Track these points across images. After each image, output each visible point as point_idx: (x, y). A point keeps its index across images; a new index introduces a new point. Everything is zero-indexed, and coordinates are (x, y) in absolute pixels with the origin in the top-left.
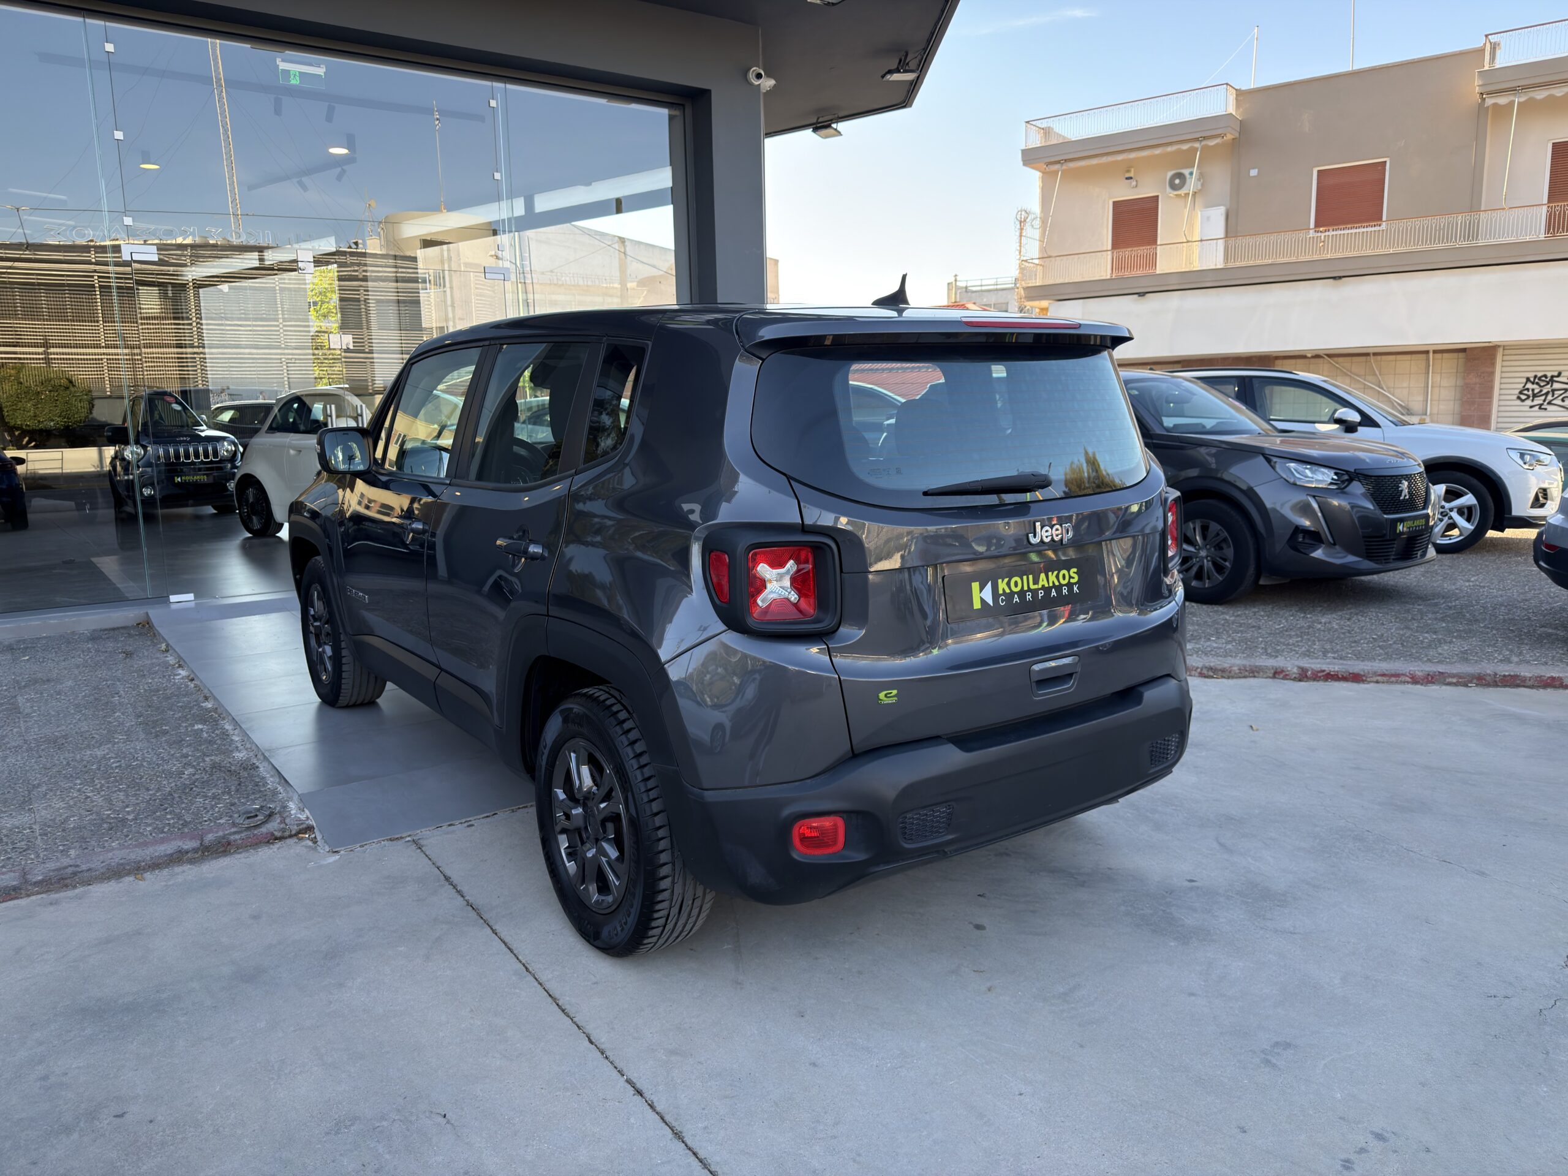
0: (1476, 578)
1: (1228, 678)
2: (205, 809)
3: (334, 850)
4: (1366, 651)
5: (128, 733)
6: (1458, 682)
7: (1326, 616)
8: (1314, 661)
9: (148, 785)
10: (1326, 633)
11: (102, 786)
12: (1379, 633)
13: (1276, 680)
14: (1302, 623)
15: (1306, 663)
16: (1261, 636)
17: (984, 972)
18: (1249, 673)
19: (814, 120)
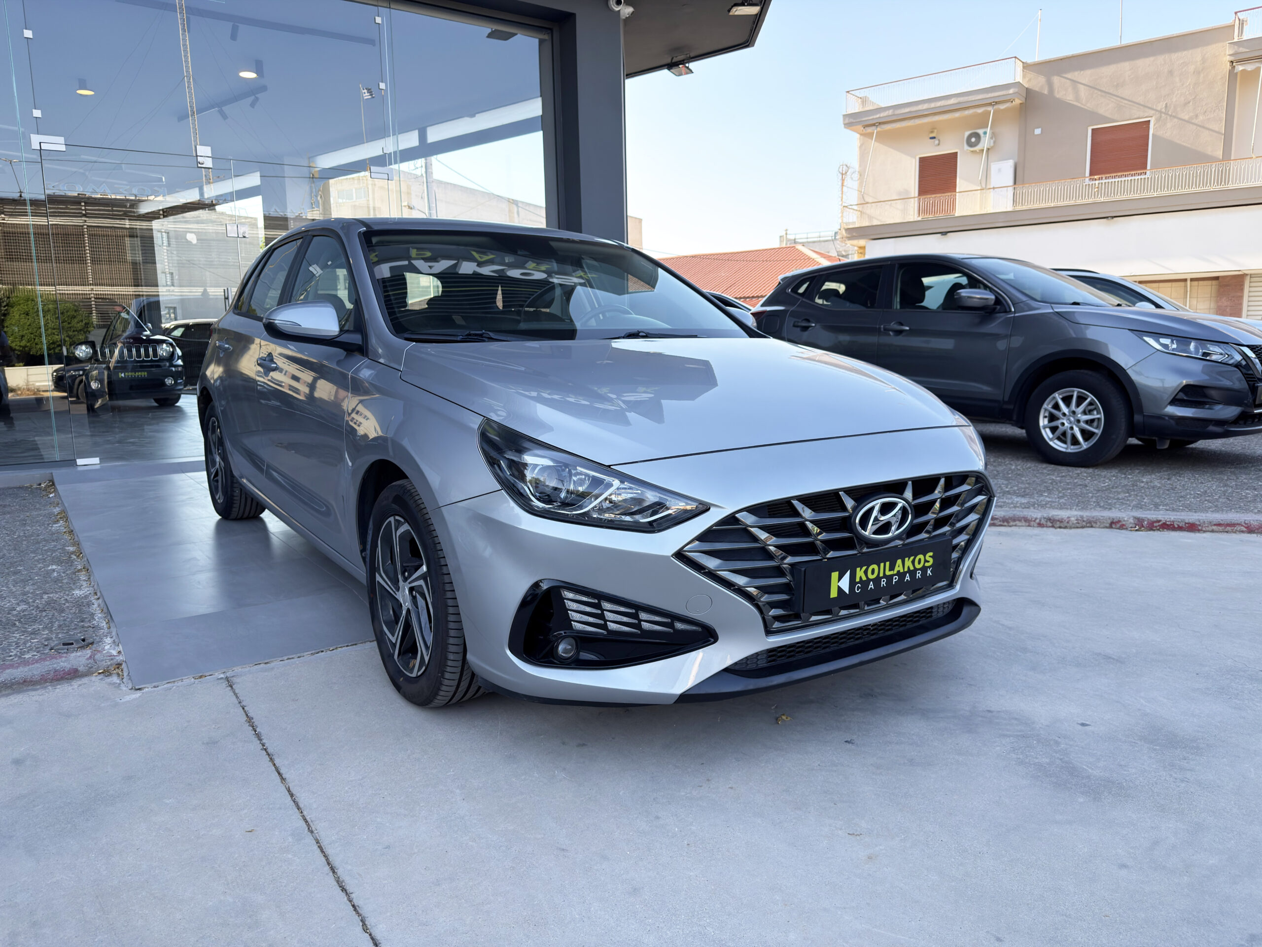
1: (1066, 527)
2: (17, 644)
3: (137, 687)
4: (1195, 504)
7: (1147, 477)
8: (1148, 512)
10: (1151, 490)
12: (1202, 490)
13: (1112, 530)
14: (1124, 482)
15: (1139, 514)
16: (1090, 493)
17: (861, 836)
18: (1087, 523)
19: (668, 61)
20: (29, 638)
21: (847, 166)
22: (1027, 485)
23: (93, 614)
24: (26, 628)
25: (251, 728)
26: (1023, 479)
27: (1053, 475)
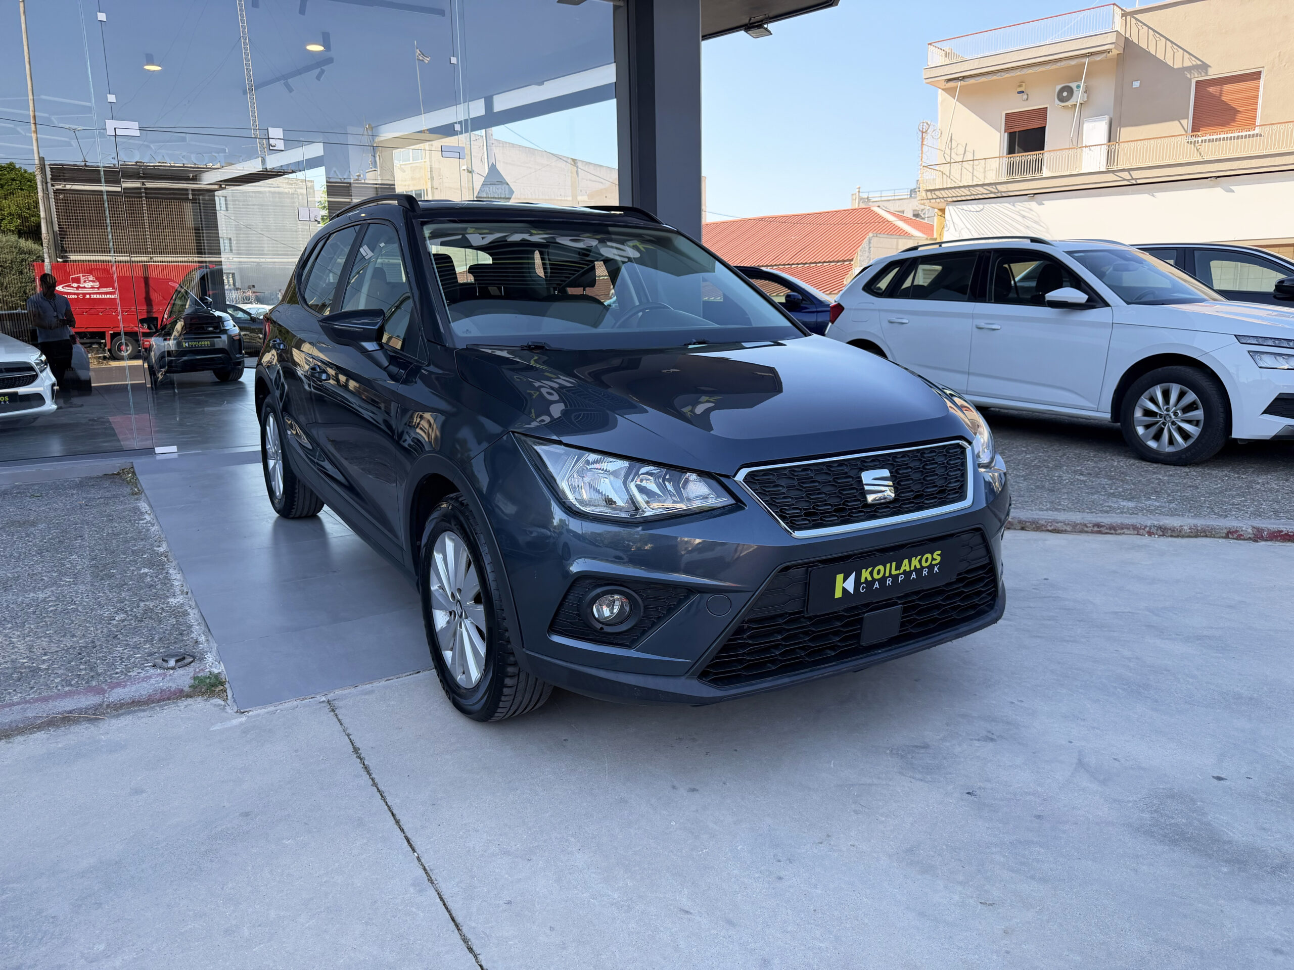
1: (1178, 536)
3: (241, 710)
8: (1268, 520)
9: (75, 632)
10: (1269, 494)
11: (30, 630)
13: (1229, 540)
14: (1239, 483)
15: (1259, 523)
16: (1202, 496)
17: (994, 906)
18: (1201, 532)
19: (746, 21)
20: (132, 653)
21: (927, 124)
22: (1133, 486)
23: (191, 626)
24: (127, 641)
25: (359, 760)
26: (1128, 478)
27: (1159, 473)
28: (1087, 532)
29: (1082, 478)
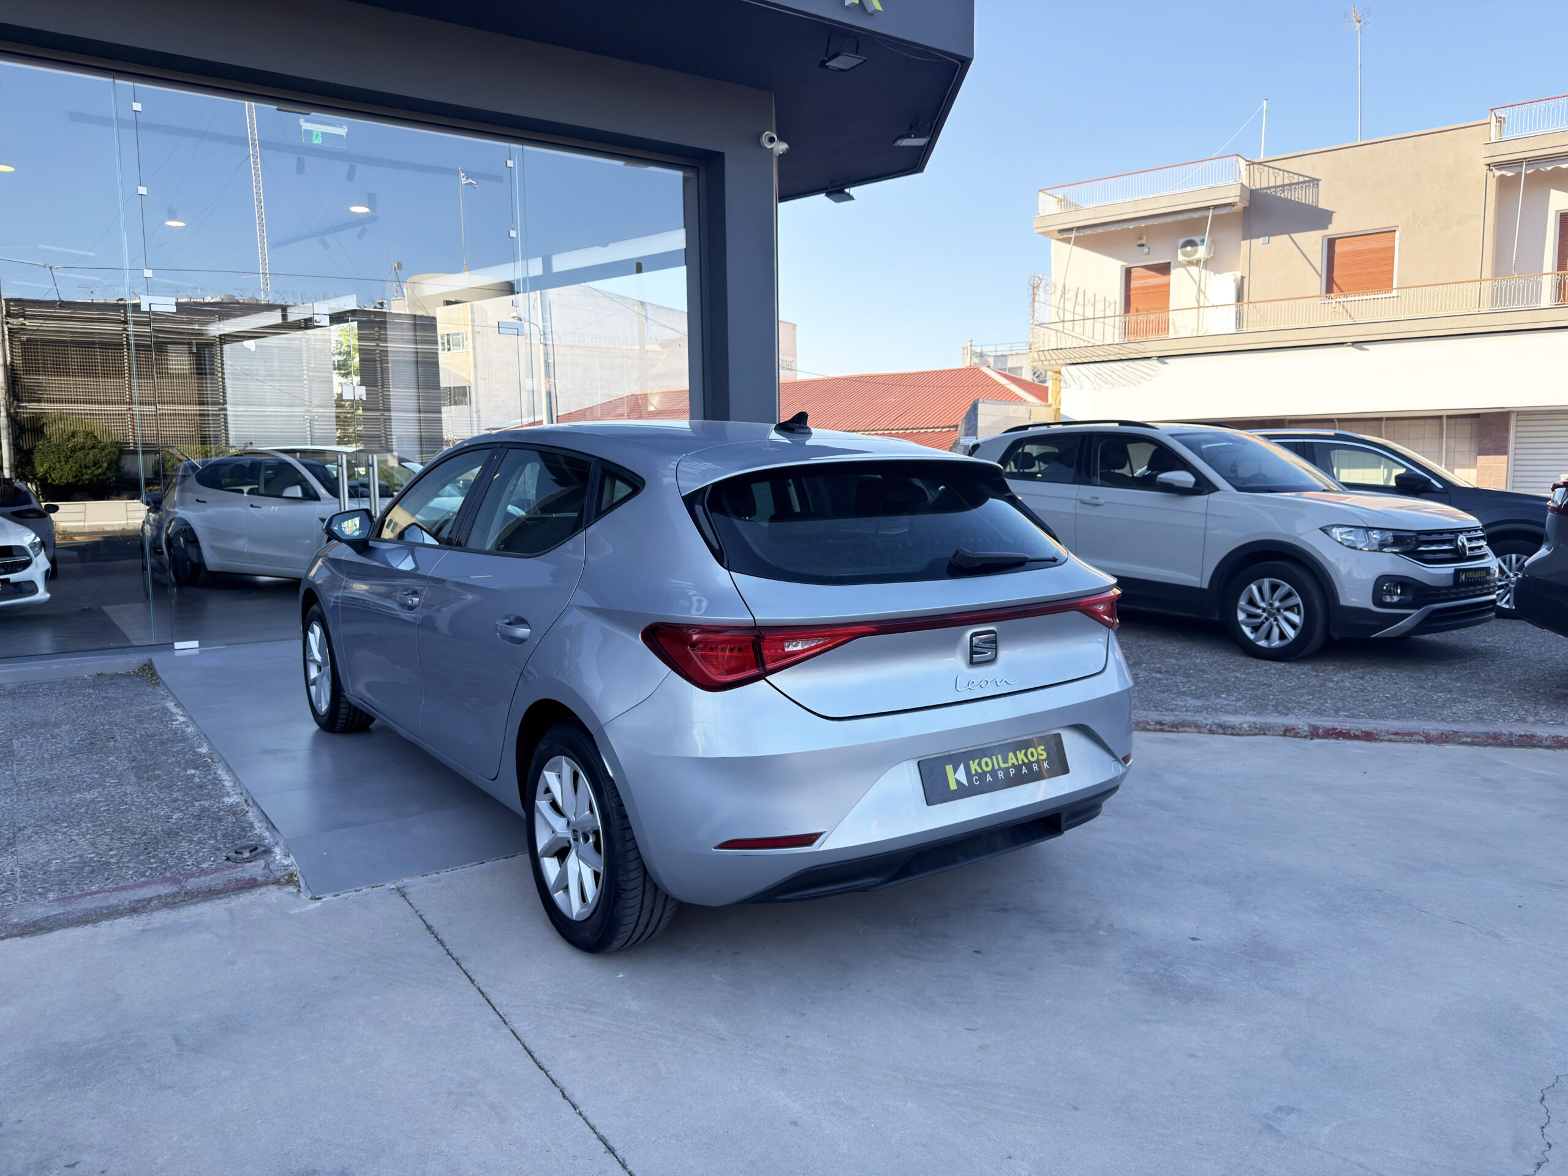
0: (1491, 639)
1: (1238, 735)
2: (189, 853)
3: (317, 897)
4: (1379, 709)
5: (120, 777)
6: (1473, 741)
7: (1340, 675)
8: (1326, 718)
9: (134, 829)
10: (1339, 692)
11: (88, 829)
12: (1392, 692)
13: (1286, 737)
14: (1314, 681)
15: (1317, 721)
16: (1272, 695)
17: (976, 1030)
18: (1260, 731)
19: (824, 184)
22: (1207, 684)
24: (190, 837)
25: (433, 936)
27: (1239, 671)
28: (1149, 730)
29: (1159, 676)
